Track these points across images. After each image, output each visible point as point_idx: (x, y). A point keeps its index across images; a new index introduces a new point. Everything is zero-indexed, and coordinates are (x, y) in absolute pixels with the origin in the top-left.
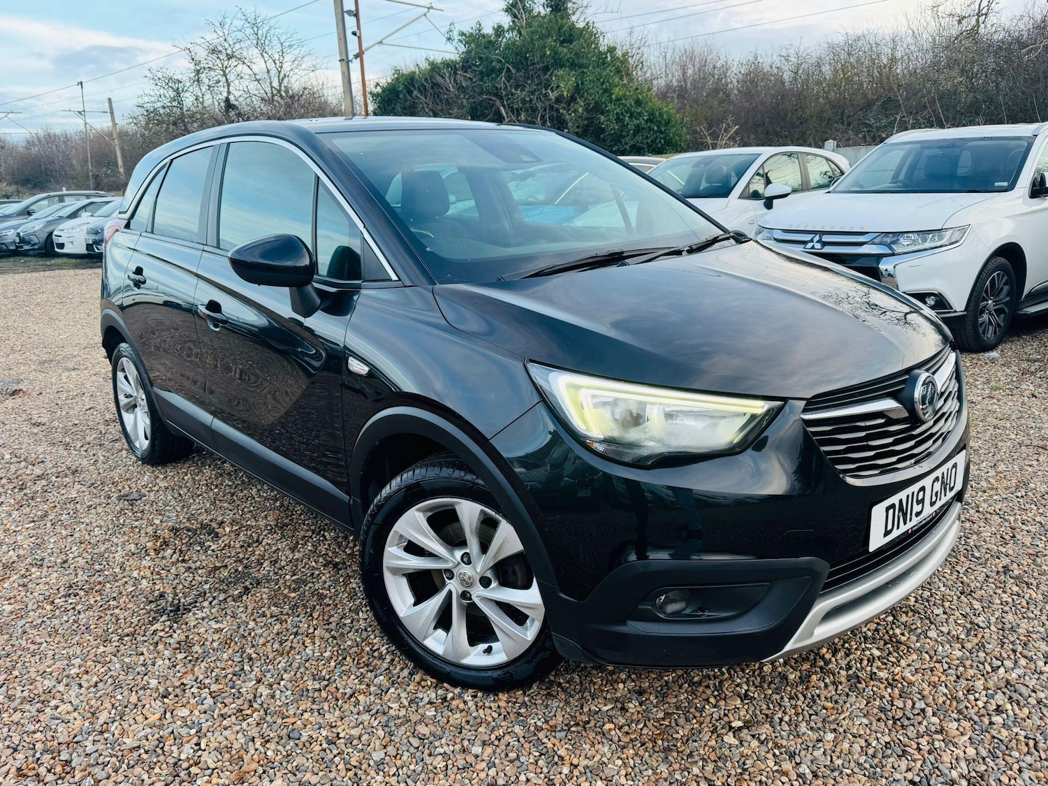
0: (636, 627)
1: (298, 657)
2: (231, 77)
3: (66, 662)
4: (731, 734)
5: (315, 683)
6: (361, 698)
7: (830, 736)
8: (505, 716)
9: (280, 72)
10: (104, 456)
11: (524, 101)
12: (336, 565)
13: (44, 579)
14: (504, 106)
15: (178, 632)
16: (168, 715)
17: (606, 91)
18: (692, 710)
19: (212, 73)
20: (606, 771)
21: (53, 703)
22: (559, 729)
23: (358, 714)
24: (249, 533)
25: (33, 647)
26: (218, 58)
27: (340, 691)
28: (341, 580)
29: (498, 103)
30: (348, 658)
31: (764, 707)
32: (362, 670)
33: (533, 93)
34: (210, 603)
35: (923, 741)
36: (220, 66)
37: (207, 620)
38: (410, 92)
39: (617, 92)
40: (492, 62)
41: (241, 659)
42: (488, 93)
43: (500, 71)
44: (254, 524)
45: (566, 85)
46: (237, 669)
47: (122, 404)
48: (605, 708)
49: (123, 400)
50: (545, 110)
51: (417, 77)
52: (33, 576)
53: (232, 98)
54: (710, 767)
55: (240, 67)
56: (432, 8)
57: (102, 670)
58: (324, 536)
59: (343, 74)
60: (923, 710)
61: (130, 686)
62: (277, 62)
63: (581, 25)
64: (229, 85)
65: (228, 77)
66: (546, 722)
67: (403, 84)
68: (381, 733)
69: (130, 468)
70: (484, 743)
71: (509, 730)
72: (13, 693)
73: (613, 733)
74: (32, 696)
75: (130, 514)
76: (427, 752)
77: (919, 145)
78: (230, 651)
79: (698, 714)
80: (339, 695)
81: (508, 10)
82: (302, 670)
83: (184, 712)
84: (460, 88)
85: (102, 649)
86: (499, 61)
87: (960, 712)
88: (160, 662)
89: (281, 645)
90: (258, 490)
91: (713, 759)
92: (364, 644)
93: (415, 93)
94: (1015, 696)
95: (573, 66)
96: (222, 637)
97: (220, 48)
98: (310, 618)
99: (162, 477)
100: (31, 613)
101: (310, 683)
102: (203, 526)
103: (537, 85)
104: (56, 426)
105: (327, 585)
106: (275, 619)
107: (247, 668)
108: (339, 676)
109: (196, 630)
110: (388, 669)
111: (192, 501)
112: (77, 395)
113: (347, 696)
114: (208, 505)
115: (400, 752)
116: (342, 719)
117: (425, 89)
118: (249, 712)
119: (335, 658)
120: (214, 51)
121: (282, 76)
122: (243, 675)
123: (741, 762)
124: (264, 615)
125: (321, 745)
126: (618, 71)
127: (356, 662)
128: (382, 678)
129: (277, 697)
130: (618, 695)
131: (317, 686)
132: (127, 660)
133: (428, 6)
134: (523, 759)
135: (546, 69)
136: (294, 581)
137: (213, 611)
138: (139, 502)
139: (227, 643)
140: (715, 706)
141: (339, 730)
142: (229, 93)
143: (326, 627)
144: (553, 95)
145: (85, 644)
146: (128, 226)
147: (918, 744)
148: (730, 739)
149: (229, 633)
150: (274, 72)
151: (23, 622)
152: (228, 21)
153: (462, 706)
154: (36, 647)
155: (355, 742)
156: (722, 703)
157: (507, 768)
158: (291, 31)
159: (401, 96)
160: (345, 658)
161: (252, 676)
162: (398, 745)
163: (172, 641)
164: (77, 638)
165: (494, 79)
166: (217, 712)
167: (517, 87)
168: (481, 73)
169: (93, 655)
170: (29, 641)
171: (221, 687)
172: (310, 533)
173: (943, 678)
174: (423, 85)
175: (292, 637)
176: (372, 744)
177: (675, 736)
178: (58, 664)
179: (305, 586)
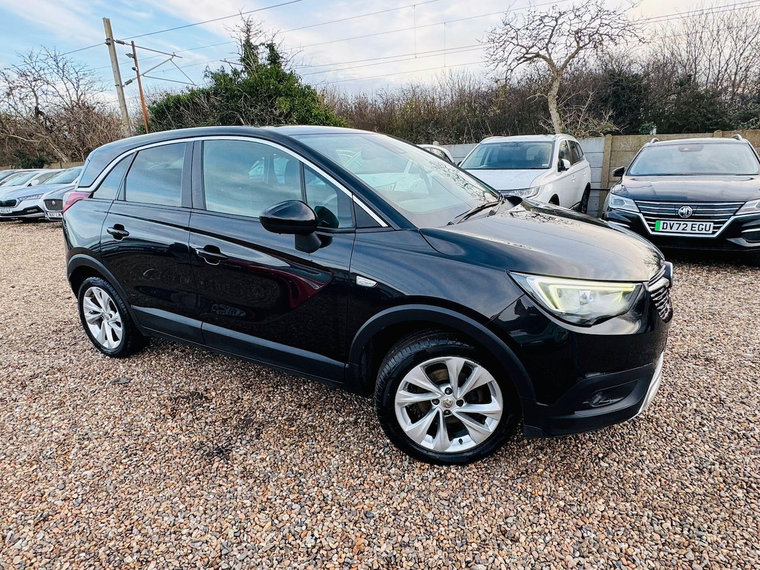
0: (580, 414)
1: (331, 467)
2: (39, 93)
3: (169, 502)
4: (601, 461)
5: (355, 480)
6: (392, 483)
7: (645, 453)
8: (482, 477)
9: (77, 91)
10: (75, 356)
11: (257, 115)
12: (305, 406)
13: (100, 448)
14: (243, 118)
15: (235, 466)
16: (276, 521)
17: (307, 111)
18: (574, 453)
19: (23, 90)
20: (560, 495)
21: (185, 531)
22: (516, 478)
23: (397, 493)
24: (229, 394)
25: (133, 497)
26: (27, 80)
27: (376, 482)
28: (317, 415)
29: (238, 116)
30: (362, 462)
31: (604, 444)
32: (377, 467)
33: (262, 110)
34: (241, 443)
35: (684, 445)
36: (29, 85)
37: (248, 455)
38: (178, 108)
39: (315, 112)
40: (234, 91)
41: (294, 475)
42: (233, 109)
43: (240, 97)
44: (227, 388)
45: (285, 106)
46: (297, 482)
47: (87, 319)
48: (529, 461)
49: (88, 316)
50: (271, 120)
51: (182, 98)
52: (89, 447)
53: (39, 106)
54: (606, 481)
55: (45, 87)
56: (175, 56)
57: (202, 502)
58: (281, 389)
59: (119, 94)
60: (672, 431)
61: (233, 508)
62: (75, 85)
63: (288, 72)
64: (37, 98)
65: (37, 93)
66: (506, 475)
67: (173, 102)
68: (420, 502)
69: (103, 362)
70: (483, 495)
71: (492, 484)
72: (146, 532)
73: (544, 473)
74: (163, 530)
75: (130, 393)
76: (456, 507)
77: (499, 145)
78: (283, 471)
79: (578, 454)
80: (377, 485)
81: (243, 60)
82: (340, 474)
83: (286, 517)
84: (214, 106)
85: (188, 488)
86: (239, 91)
87: (687, 429)
88: (239, 488)
89: (313, 460)
90: (212, 366)
91: (604, 476)
92: (365, 451)
93: (182, 108)
94: (704, 417)
95: (287, 95)
96: (269, 463)
97: (29, 74)
98: (317, 441)
99: (135, 365)
100: (111, 473)
101: (352, 481)
102: (192, 394)
103: (265, 106)
104: (13, 338)
105: (310, 419)
106: (294, 445)
107: (303, 480)
108: (366, 473)
109: (247, 462)
110: (392, 463)
111: (170, 378)
112: (12, 315)
113: (382, 484)
114: (184, 380)
115: (441, 510)
116: (391, 499)
117: (188, 106)
118: (329, 507)
119: (355, 463)
120: (23, 75)
121: (80, 93)
122: (304, 485)
123: (618, 475)
124: (285, 445)
125: (391, 517)
126: (313, 100)
127: (369, 462)
128: (393, 469)
129: (339, 494)
130: (530, 452)
131: (359, 482)
132: (214, 491)
133: (172, 54)
134: (512, 498)
135: (270, 97)
136: (285, 420)
137: (248, 447)
138: (130, 384)
139: (275, 466)
140: (582, 449)
141: (395, 505)
142: (38, 104)
143: (332, 445)
144: (277, 113)
145: (173, 487)
146: (91, 196)
147: (684, 448)
148: (602, 463)
149: (272, 460)
150: (72, 91)
151: (108, 481)
152: (35, 54)
153: (453, 476)
154: (136, 496)
155: (410, 511)
156: (584, 446)
157: (507, 506)
158: (83, 65)
159: (172, 110)
160: (360, 462)
161: (310, 484)
162: (437, 507)
163: (236, 473)
164: (163, 484)
165: (237, 102)
166: (307, 512)
167: (251, 106)
168: (227, 97)
169: (186, 493)
170: (126, 493)
171: (297, 495)
172: (271, 389)
173: (668, 414)
174: (186, 103)
175: (316, 455)
176: (420, 510)
177: (575, 468)
178: (164, 505)
179: (296, 422)
